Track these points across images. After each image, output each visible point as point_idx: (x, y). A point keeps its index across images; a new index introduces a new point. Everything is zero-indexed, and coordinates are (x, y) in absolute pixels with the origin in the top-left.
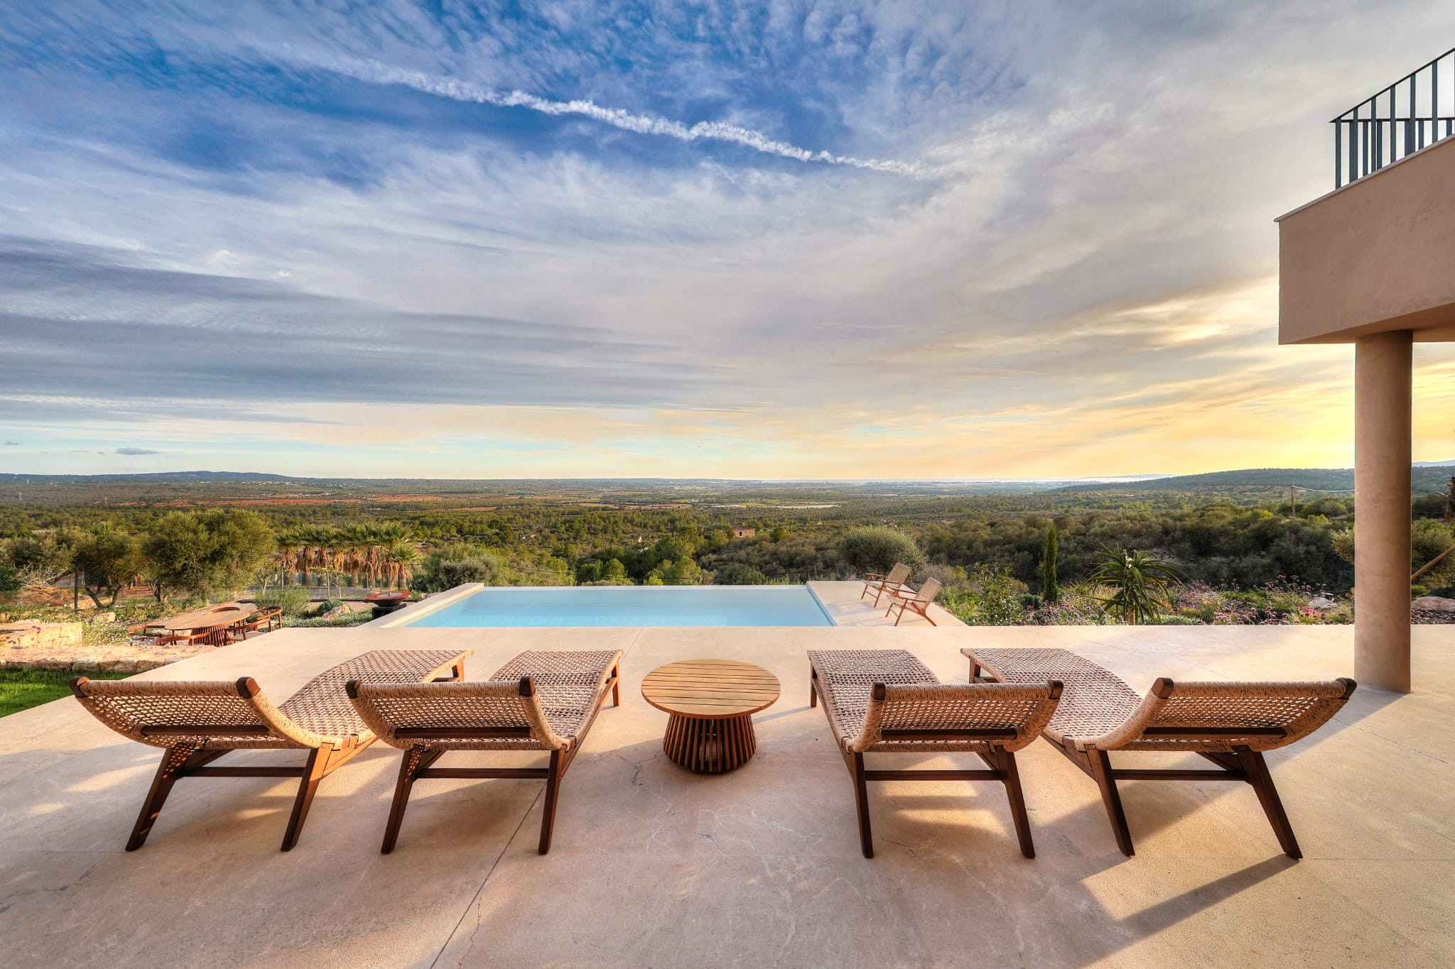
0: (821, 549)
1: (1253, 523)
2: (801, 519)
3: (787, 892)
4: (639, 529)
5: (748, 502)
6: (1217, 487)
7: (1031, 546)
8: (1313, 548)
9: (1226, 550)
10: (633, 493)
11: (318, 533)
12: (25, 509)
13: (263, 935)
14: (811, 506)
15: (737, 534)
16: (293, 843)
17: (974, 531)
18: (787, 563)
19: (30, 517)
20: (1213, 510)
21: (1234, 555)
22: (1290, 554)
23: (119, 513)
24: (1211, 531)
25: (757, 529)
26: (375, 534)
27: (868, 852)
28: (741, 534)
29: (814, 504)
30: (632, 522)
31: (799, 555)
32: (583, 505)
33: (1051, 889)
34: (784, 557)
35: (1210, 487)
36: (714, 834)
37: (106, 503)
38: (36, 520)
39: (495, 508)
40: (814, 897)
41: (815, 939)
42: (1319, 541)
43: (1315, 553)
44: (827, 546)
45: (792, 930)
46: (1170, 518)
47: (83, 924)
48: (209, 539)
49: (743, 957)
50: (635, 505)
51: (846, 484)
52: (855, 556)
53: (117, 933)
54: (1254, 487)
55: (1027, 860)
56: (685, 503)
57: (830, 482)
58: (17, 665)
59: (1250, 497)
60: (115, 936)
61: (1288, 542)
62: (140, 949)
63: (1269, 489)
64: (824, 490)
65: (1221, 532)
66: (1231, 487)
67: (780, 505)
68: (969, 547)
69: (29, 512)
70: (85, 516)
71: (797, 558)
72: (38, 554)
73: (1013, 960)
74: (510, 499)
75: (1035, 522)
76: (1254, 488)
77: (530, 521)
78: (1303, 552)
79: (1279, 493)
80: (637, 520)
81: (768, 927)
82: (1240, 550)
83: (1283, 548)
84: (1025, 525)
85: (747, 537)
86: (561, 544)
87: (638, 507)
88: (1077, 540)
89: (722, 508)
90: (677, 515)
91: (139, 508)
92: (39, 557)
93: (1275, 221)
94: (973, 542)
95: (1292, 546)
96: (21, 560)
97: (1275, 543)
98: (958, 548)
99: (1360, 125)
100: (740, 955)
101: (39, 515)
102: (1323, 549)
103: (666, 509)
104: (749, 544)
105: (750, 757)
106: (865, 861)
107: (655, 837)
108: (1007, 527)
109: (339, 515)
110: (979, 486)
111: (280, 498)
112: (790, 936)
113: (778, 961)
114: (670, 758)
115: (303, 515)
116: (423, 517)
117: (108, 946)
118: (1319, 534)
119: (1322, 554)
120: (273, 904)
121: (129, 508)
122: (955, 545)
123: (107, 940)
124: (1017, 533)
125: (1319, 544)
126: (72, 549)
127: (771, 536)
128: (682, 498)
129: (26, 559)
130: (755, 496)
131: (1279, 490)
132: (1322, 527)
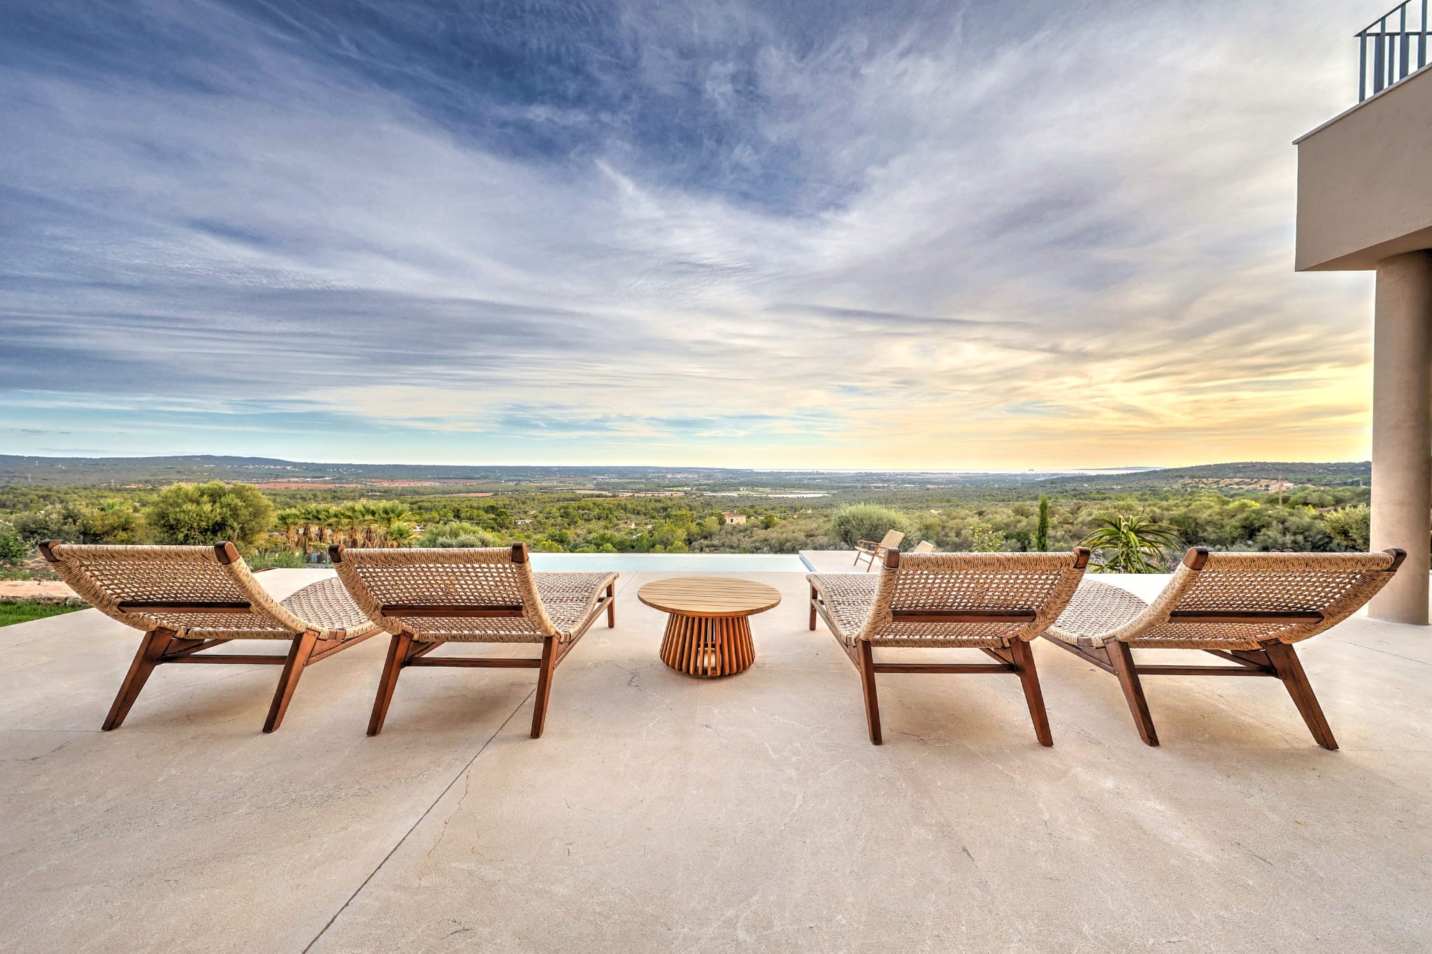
0: (811, 536)
1: (1241, 513)
2: (792, 508)
3: (792, 770)
4: (633, 516)
5: (739, 490)
6: (1204, 480)
7: (1019, 535)
8: (1300, 538)
9: (1212, 540)
10: (627, 480)
11: (318, 512)
12: (35, 490)
13: (239, 798)
14: (802, 495)
15: (728, 521)
16: (276, 724)
17: (963, 519)
18: (778, 549)
19: (39, 498)
20: (1200, 500)
21: (1221, 544)
22: (1277, 543)
23: (125, 494)
24: (1198, 521)
25: (749, 517)
26: (373, 513)
27: (877, 738)
28: (732, 521)
29: (804, 493)
30: (625, 509)
31: (789, 542)
32: (578, 492)
33: (1073, 771)
34: (774, 544)
35: (1197, 480)
36: (714, 724)
37: (112, 484)
38: (45, 501)
39: (491, 494)
40: (821, 774)
41: (824, 808)
42: (1307, 531)
43: (1302, 542)
44: (817, 533)
45: (800, 800)
46: (1158, 508)
47: (51, 787)
48: (212, 511)
49: (747, 821)
50: (628, 492)
51: (836, 474)
52: (847, 533)
53: (86, 794)
54: (1241, 480)
55: (1045, 748)
56: (678, 491)
57: (820, 471)
58: (11, 599)
59: (1237, 490)
60: (84, 797)
61: (1275, 532)
62: (109, 807)
63: (1256, 482)
64: (815, 479)
65: (1209, 522)
66: (1218, 479)
67: (771, 493)
68: (958, 535)
69: (38, 492)
70: (93, 497)
71: (788, 544)
72: (45, 529)
73: (1038, 827)
74: (506, 486)
75: (1022, 511)
76: (1241, 482)
77: (526, 507)
78: (1290, 542)
79: (1266, 486)
80: (630, 506)
81: (774, 798)
82: (1227, 539)
83: (1269, 537)
84: (1013, 514)
85: (738, 524)
86: (555, 529)
87: (631, 494)
88: (1065, 528)
89: (714, 496)
90: (670, 503)
91: (145, 490)
92: (46, 531)
93: (1294, 143)
94: (961, 529)
95: (1279, 536)
96: (27, 534)
97: (1261, 533)
98: (946, 535)
99: (1387, 38)
100: (744, 819)
101: (47, 496)
102: (1310, 539)
103: (658, 496)
104: (740, 531)
105: (750, 665)
106: (874, 747)
107: (652, 726)
108: (995, 515)
109: (339, 499)
110: (968, 477)
111: (282, 482)
112: (797, 806)
113: (785, 824)
114: (668, 664)
115: (304, 499)
116: (421, 501)
117: (76, 804)
118: (1305, 524)
119: (1310, 543)
120: (251, 773)
121: (134, 490)
122: (943, 533)
123: (76, 800)
124: (1005, 521)
125: (1307, 534)
126: (78, 524)
127: (762, 523)
128: (675, 486)
129: (32, 533)
130: (747, 485)
131: (1265, 483)
132: (1309, 518)
